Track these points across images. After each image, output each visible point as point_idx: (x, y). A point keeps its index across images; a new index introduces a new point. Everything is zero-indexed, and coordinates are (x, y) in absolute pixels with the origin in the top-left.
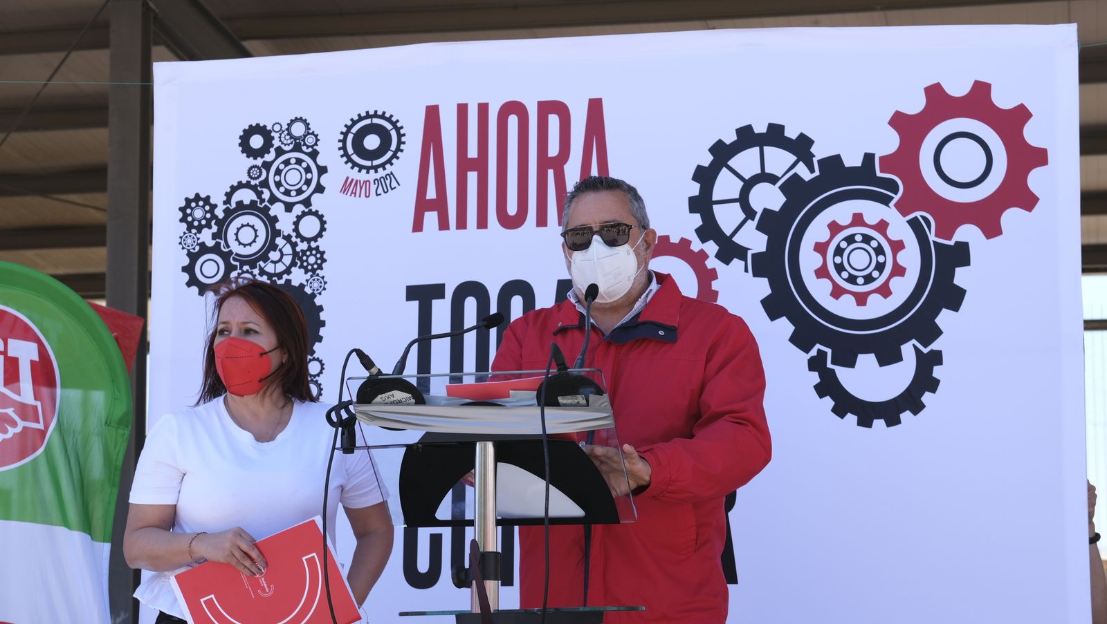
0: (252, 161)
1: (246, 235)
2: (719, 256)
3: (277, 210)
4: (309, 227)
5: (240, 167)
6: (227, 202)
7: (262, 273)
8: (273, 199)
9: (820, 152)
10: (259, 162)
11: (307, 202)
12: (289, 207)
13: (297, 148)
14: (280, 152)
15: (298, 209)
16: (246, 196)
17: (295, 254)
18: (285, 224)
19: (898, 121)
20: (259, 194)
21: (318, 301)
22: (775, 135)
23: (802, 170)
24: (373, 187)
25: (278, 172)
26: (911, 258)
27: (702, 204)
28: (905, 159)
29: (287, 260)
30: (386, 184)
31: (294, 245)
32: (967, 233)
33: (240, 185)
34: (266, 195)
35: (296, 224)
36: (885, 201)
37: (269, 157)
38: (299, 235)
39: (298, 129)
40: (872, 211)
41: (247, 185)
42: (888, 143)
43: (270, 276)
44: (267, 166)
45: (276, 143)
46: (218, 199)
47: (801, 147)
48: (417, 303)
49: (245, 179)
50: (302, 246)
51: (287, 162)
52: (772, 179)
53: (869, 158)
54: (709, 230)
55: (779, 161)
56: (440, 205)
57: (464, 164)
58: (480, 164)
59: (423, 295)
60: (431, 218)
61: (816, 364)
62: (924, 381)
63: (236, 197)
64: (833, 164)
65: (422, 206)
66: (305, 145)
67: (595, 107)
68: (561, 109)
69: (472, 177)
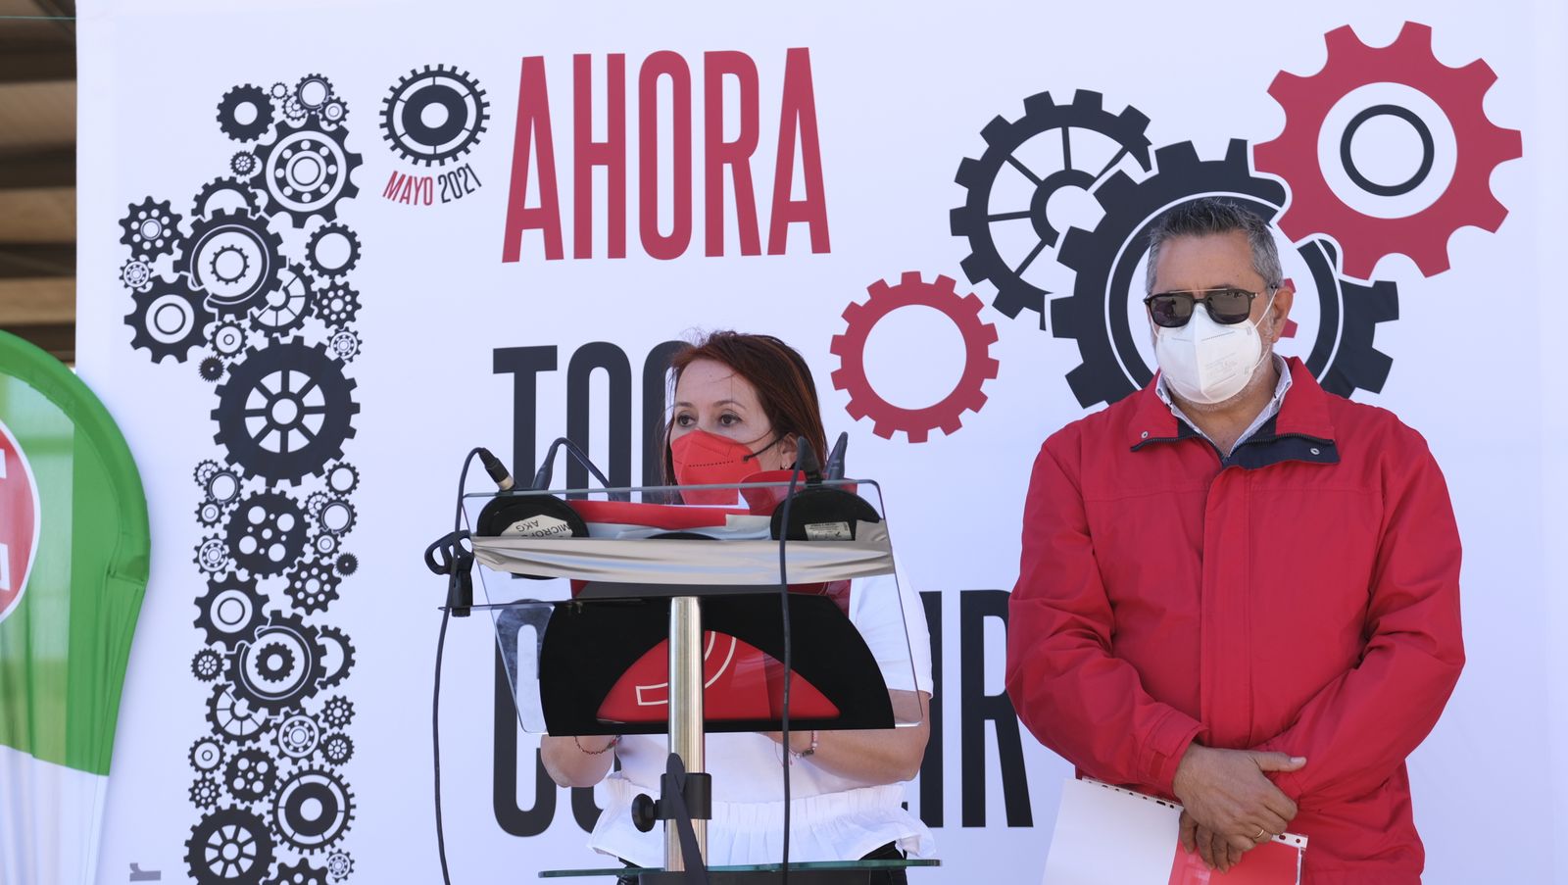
0: (237, 146)
1: (230, 265)
2: (998, 304)
3: (279, 224)
4: (332, 251)
5: (219, 154)
6: (198, 210)
7: (256, 325)
8: (274, 207)
9: (1158, 137)
10: (250, 146)
11: (329, 212)
12: (299, 220)
13: (312, 124)
14: (284, 130)
15: (315, 223)
16: (229, 201)
17: (310, 296)
18: (293, 246)
19: (1284, 87)
20: (251, 199)
21: (347, 372)
22: (1087, 109)
23: (1130, 166)
24: (437, 189)
25: (282, 163)
26: (1305, 309)
27: (971, 221)
28: (1295, 152)
29: (297, 305)
30: (459, 184)
31: (308, 281)
32: (1394, 268)
33: (220, 184)
34: (262, 200)
35: (312, 247)
37: (266, 139)
38: (315, 265)
39: (314, 95)
41: (231, 184)
42: (1266, 123)
43: (269, 331)
44: (263, 152)
45: (278, 116)
46: (183, 206)
47: (1129, 128)
48: (511, 376)
49: (227, 174)
50: (321, 283)
51: (296, 148)
52: (1083, 180)
53: (1237, 148)
54: (983, 262)
55: (1093, 150)
56: (547, 217)
57: (586, 154)
58: (612, 154)
59: (521, 363)
60: (533, 240)
63: (213, 204)
64: (1180, 158)
65: (518, 219)
66: (325, 119)
67: (798, 63)
68: (741, 65)
69: (600, 174)
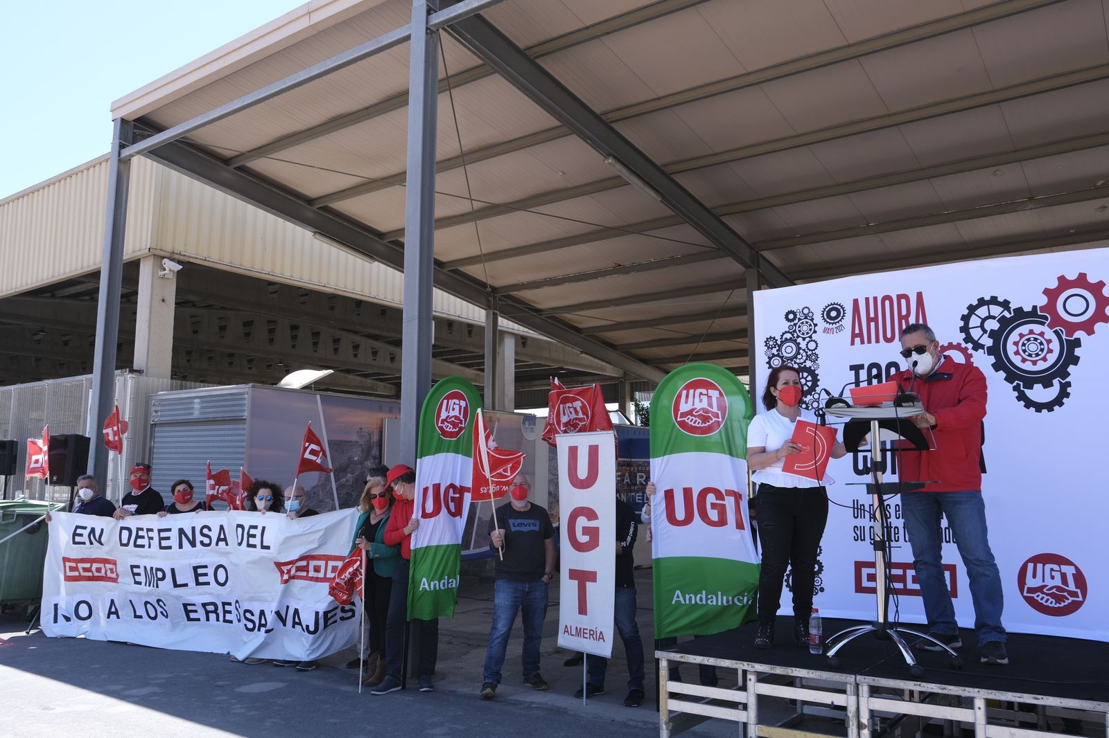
0: (789, 324)
1: (789, 350)
2: (973, 348)
3: (800, 340)
4: (812, 345)
5: (785, 326)
6: (781, 338)
7: (795, 363)
8: (798, 337)
9: (1013, 306)
10: (792, 323)
11: (810, 337)
12: (804, 339)
13: (806, 318)
14: (800, 319)
15: (808, 340)
16: (788, 336)
17: (807, 356)
18: (803, 345)
19: (1047, 292)
20: (793, 335)
21: (816, 372)
22: (994, 300)
23: (1006, 314)
24: (835, 330)
25: (799, 327)
26: (1055, 346)
27: (965, 329)
28: (1051, 307)
29: (804, 358)
30: (840, 329)
31: (807, 353)
32: (1079, 334)
33: (786, 332)
34: (795, 335)
35: (807, 345)
36: (1043, 324)
37: (796, 322)
38: (808, 349)
39: (806, 311)
40: (1037, 328)
41: (788, 332)
42: (1043, 301)
43: (798, 364)
44: (795, 325)
45: (798, 316)
46: (778, 337)
47: (1005, 305)
48: (853, 371)
49: (787, 330)
50: (810, 353)
51: (802, 323)
52: (994, 318)
53: (1035, 307)
54: (968, 339)
55: (996, 310)
56: (860, 335)
57: (869, 320)
58: (875, 319)
59: (856, 368)
60: (857, 340)
61: (1015, 388)
62: (1064, 393)
63: (785, 336)
64: (1019, 311)
65: (854, 336)
66: (808, 316)
67: (920, 295)
68: (906, 297)
69: (873, 324)
